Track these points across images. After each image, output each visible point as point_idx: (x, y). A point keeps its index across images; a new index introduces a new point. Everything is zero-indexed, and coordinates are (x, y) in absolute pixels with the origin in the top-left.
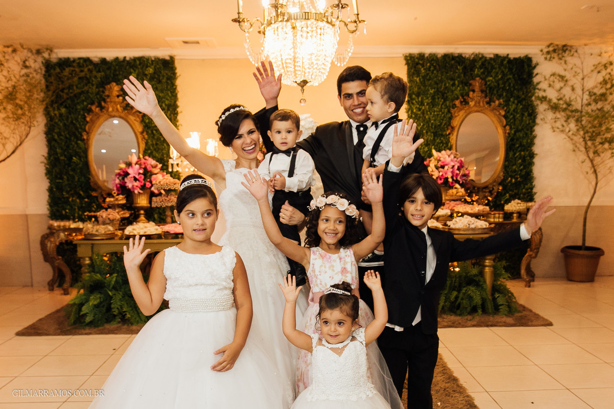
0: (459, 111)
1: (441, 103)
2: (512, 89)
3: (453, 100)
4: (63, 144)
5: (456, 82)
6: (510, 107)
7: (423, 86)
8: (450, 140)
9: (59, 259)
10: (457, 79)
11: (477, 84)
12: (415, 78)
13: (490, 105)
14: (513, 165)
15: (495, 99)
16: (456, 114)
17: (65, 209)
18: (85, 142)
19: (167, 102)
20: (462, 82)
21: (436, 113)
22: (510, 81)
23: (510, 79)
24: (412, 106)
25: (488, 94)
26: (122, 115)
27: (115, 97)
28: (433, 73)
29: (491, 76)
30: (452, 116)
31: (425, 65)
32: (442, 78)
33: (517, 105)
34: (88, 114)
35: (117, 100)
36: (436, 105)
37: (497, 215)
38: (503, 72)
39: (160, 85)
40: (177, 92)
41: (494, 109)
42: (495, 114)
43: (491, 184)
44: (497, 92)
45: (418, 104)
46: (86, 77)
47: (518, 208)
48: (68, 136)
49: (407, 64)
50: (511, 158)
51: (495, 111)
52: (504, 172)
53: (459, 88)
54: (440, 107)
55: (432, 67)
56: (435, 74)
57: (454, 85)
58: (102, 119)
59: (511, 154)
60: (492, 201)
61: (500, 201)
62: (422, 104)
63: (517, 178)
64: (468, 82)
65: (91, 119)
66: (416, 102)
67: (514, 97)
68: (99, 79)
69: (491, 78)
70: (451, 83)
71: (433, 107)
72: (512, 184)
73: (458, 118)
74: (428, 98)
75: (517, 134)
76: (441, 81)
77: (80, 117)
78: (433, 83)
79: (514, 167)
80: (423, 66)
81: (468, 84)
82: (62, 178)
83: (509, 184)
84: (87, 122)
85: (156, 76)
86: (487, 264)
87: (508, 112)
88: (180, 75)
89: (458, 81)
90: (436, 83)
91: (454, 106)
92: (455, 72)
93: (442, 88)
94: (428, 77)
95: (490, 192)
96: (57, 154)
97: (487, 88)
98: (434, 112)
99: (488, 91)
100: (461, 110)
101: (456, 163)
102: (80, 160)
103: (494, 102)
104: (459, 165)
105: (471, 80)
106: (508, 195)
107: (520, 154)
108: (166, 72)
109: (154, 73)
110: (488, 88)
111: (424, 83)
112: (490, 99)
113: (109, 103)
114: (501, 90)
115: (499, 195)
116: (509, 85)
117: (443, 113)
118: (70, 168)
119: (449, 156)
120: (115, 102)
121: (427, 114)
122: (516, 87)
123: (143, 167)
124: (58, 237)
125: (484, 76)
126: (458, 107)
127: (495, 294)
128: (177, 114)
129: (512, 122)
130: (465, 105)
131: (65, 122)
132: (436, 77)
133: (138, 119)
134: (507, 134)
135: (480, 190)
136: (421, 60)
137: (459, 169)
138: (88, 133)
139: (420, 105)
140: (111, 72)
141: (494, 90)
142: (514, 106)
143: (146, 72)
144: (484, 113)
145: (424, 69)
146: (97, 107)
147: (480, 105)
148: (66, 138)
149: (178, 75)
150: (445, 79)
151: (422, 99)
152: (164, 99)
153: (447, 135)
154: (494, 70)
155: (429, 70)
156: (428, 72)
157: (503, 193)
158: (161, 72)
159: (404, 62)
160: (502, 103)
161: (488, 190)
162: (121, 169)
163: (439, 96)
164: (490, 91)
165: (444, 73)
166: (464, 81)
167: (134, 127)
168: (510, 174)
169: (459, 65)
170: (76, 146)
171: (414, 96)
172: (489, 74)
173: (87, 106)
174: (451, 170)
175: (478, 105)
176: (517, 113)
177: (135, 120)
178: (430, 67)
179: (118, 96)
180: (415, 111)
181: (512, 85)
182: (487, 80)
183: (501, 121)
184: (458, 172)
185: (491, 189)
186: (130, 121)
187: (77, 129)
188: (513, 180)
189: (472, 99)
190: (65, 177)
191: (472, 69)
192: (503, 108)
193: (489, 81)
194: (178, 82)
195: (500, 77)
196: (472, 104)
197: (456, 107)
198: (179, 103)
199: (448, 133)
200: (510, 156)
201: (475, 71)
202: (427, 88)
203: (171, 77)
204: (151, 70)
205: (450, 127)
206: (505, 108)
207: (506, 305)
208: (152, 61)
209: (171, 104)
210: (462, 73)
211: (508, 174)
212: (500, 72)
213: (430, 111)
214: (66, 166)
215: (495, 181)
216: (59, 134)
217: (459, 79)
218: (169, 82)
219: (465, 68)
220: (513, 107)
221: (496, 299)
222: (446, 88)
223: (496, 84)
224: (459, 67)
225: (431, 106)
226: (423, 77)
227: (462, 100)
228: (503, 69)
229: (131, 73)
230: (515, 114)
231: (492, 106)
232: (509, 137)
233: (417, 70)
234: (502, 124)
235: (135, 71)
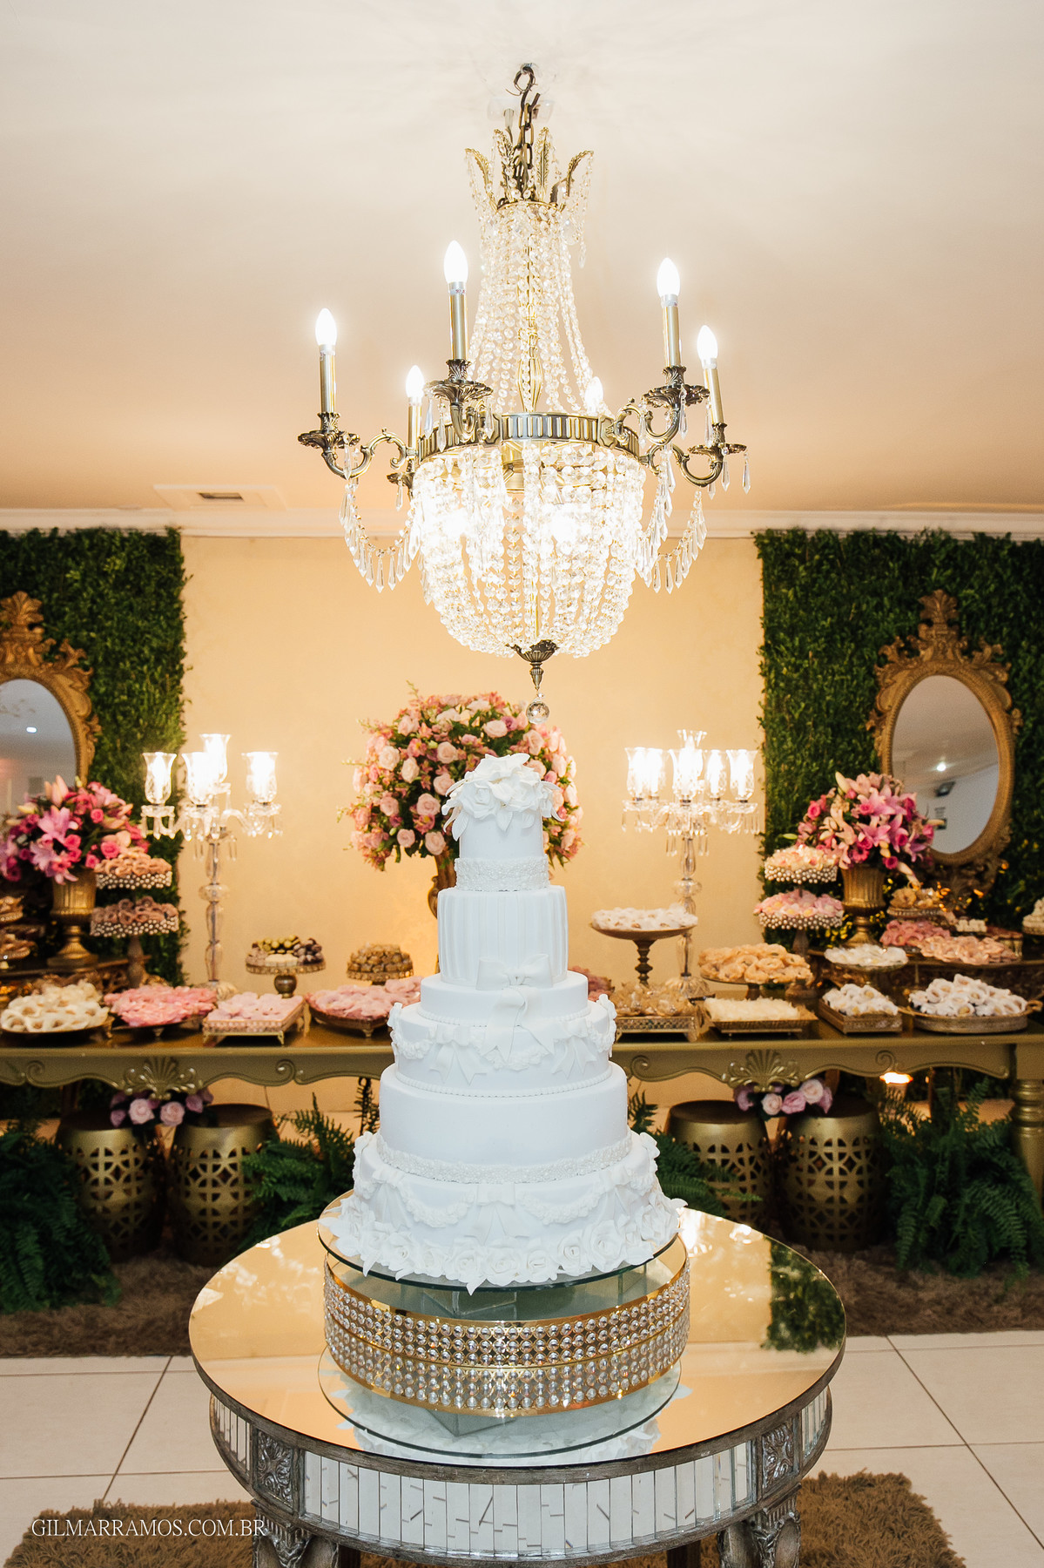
0: (894, 674)
1: (849, 652)
2: (1023, 618)
3: (877, 647)
5: (886, 601)
6: (1020, 661)
7: (804, 610)
8: (876, 745)
10: (886, 594)
11: (938, 606)
12: (784, 591)
13: (971, 657)
14: (1033, 808)
15: (982, 641)
16: (887, 680)
19: (155, 644)
20: (899, 601)
21: (837, 678)
22: (1018, 598)
23: (1017, 593)
24: (778, 660)
25: (965, 631)
26: (40, 673)
27: (22, 626)
28: (827, 577)
29: (971, 587)
30: (877, 683)
31: (807, 558)
32: (849, 592)
33: (1037, 656)
35: (28, 635)
36: (837, 657)
38: (998, 575)
39: (139, 600)
40: (182, 616)
41: (980, 667)
42: (984, 680)
43: (980, 856)
44: (987, 625)
45: (793, 655)
49: (763, 555)
50: (1028, 789)
51: (982, 672)
52: (1011, 826)
53: (892, 615)
54: (846, 662)
55: (825, 562)
56: (833, 580)
57: (879, 607)
59: (1027, 779)
60: (984, 900)
61: (1004, 898)
62: (802, 653)
64: (915, 602)
66: (787, 649)
67: (1029, 638)
69: (971, 592)
70: (874, 602)
71: (830, 662)
72: (1032, 856)
73: (892, 690)
74: (816, 640)
75: (1040, 729)
76: (849, 598)
78: (827, 602)
79: (1035, 812)
80: (803, 561)
81: (915, 606)
83: (1025, 856)
85: (131, 577)
86: (1027, 1118)
87: (1017, 675)
88: (192, 576)
89: (891, 598)
90: (835, 602)
91: (883, 660)
92: (881, 577)
93: (852, 616)
94: (815, 589)
95: (980, 876)
97: (961, 615)
98: (833, 674)
99: (964, 623)
100: (900, 669)
101: (898, 807)
103: (981, 650)
104: (905, 812)
105: (921, 596)
106: (1022, 882)
108: (158, 567)
109: (127, 569)
110: (965, 617)
111: (807, 602)
112: (970, 642)
113: (8, 644)
114: (996, 620)
115: (1002, 883)
116: (1016, 607)
117: (854, 677)
119: (879, 790)
120: (23, 643)
121: (816, 680)
122: (1034, 614)
123: (81, 812)
125: (954, 586)
126: (892, 663)
128: (180, 672)
129: (1027, 701)
130: (908, 656)
132: (834, 588)
133: (79, 684)
134: (1015, 731)
135: (954, 871)
136: (799, 547)
137: (905, 824)
139: (797, 658)
140: (16, 566)
141: (978, 620)
142: (1030, 659)
143: (106, 568)
144: (956, 677)
145: (806, 569)
147: (945, 657)
149: (187, 574)
150: (858, 593)
151: (801, 641)
152: (147, 636)
153: (865, 733)
154: (977, 572)
155: (819, 572)
156: (814, 575)
157: (1010, 877)
158: (143, 569)
159: (756, 551)
160: (1001, 652)
161: (973, 872)
162: (22, 817)
163: (844, 635)
164: (968, 626)
166: (906, 597)
167: (68, 704)
168: (1026, 829)
169: (891, 559)
171: (779, 634)
172: (965, 582)
174: (888, 827)
175: (941, 657)
177: (71, 686)
178: (820, 563)
179: (31, 626)
180: (784, 671)
181: (1022, 607)
182: (961, 595)
183: (999, 698)
184: (904, 832)
185: (982, 869)
186: (57, 689)
188: (1035, 846)
189: (928, 643)
191: (924, 570)
192: (1003, 664)
193: (966, 598)
194: (187, 594)
195: (992, 587)
196: (926, 654)
197: (887, 662)
198: (186, 646)
199: (868, 728)
200: (1025, 786)
201: (930, 575)
202: (814, 614)
203: (170, 580)
204: (118, 562)
205: (872, 713)
206: (1009, 665)
208: (123, 540)
209: (165, 648)
210: (898, 578)
211: (1021, 829)
212: (991, 577)
213: (821, 673)
215: (990, 849)
217: (891, 594)
218: (163, 592)
219: (906, 566)
220: (1026, 662)
222: (860, 614)
223: (983, 606)
224: (890, 564)
225: (826, 660)
226: (803, 588)
227: (902, 645)
228: (1000, 570)
229: (67, 569)
230: (1034, 680)
231: (974, 661)
232: (1020, 737)
233: (787, 571)
234: (1003, 704)
235: (78, 564)
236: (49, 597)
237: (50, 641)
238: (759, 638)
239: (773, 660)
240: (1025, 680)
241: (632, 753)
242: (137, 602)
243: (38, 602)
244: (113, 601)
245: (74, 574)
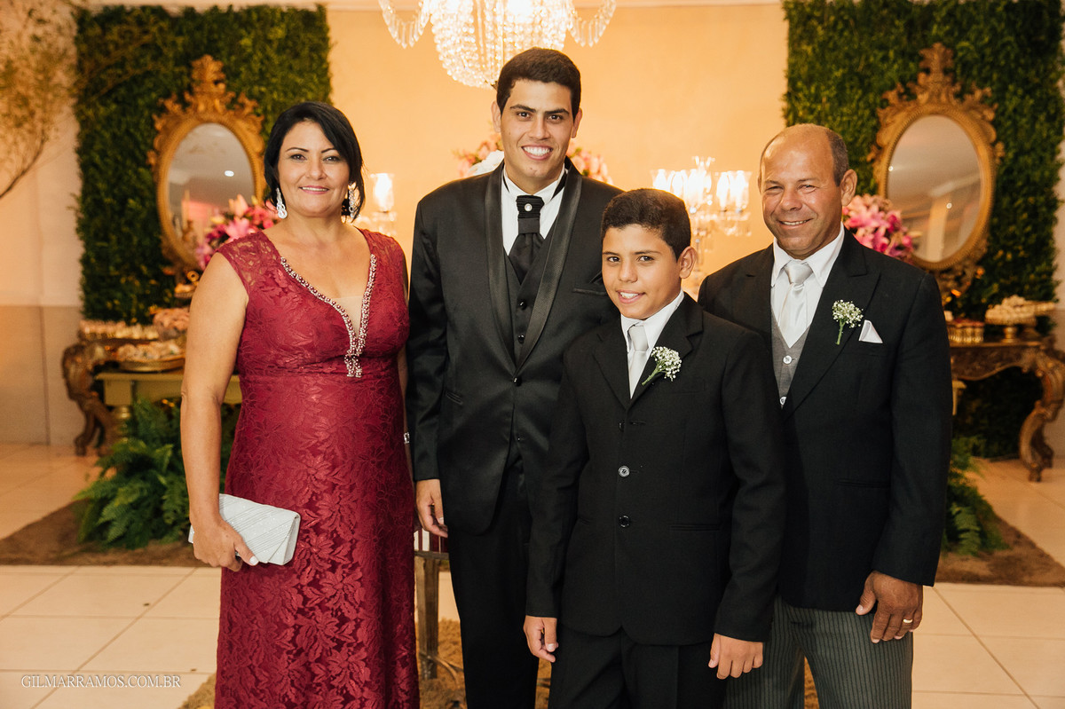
0: (895, 114)
1: (857, 97)
2: (1013, 65)
3: (881, 91)
4: (110, 173)
5: (891, 54)
6: (1007, 103)
7: (821, 63)
8: (875, 173)
9: (92, 397)
10: (892, 48)
11: (936, 57)
12: (805, 47)
13: (963, 100)
14: (1010, 224)
15: (974, 86)
16: (888, 120)
17: (111, 299)
18: (153, 170)
20: (902, 54)
21: (845, 119)
22: (1009, 48)
23: (1009, 43)
24: (797, 104)
25: (958, 78)
26: (225, 119)
27: (209, 83)
28: (841, 35)
29: (968, 39)
30: (879, 123)
31: (825, 19)
32: (860, 47)
33: (1023, 97)
34: (159, 116)
35: (213, 89)
36: (846, 102)
37: (969, 330)
38: (993, 29)
39: (297, 61)
40: (329, 74)
41: (972, 108)
42: (973, 118)
43: (960, 263)
44: (980, 72)
45: (809, 100)
46: (156, 45)
47: (1015, 316)
48: (119, 158)
49: (789, 17)
50: (1006, 210)
51: (973, 112)
52: (988, 240)
53: (896, 66)
54: (854, 105)
55: (840, 22)
56: (846, 37)
57: (885, 59)
58: (184, 127)
59: (1006, 201)
60: (960, 298)
61: (979, 299)
62: (817, 99)
63: (1018, 251)
64: (916, 54)
65: (165, 127)
66: (805, 96)
67: (1017, 82)
68: (180, 49)
69: (965, 44)
70: (880, 55)
71: (840, 104)
72: (1006, 264)
73: (891, 128)
74: (828, 87)
75: (1022, 159)
76: (859, 52)
77: (143, 121)
78: (841, 56)
79: (1012, 228)
80: (821, 21)
81: (916, 58)
82: (106, 239)
83: (1000, 264)
84: (158, 132)
85: (290, 43)
87: (1003, 114)
88: (337, 43)
89: (895, 52)
90: (848, 57)
91: (885, 103)
92: (888, 33)
93: (861, 68)
94: (831, 45)
95: (958, 280)
96: (98, 192)
97: (956, 64)
98: (842, 115)
99: (958, 71)
100: (899, 111)
101: (882, 222)
102: (143, 204)
103: (972, 93)
104: (888, 225)
105: (922, 48)
106: (996, 286)
107: (1025, 202)
108: (310, 35)
109: (287, 37)
110: (959, 66)
111: (823, 56)
112: (963, 87)
113: (199, 97)
114: (988, 67)
115: (977, 286)
116: (1007, 56)
117: (861, 117)
118: (123, 221)
119: (868, 208)
120: (211, 95)
121: (827, 120)
122: (1022, 61)
123: (257, 222)
124: (92, 353)
125: (952, 39)
126: (893, 105)
127: (951, 506)
129: (1010, 135)
130: (908, 100)
131: (116, 130)
132: (848, 44)
133: (254, 128)
134: (998, 161)
136: (818, 10)
137: (888, 234)
138: (158, 153)
139: (812, 103)
140: (202, 34)
141: (971, 68)
142: (1015, 101)
143: (271, 36)
144: (948, 116)
145: (823, 28)
146: (176, 102)
147: (940, 100)
148: (116, 161)
149: (332, 41)
150: (867, 48)
151: (818, 88)
152: (304, 90)
153: (867, 163)
154: (974, 27)
155: (834, 30)
156: (831, 34)
157: (986, 281)
158: (298, 36)
159: (783, 14)
160: (990, 95)
161: (953, 276)
162: (214, 226)
163: (853, 83)
164: (962, 73)
165: (866, 36)
166: (909, 50)
167: (246, 143)
168: (1002, 242)
169: (899, 17)
170: (134, 177)
171: (800, 84)
172: (963, 34)
173: (156, 101)
174: (871, 237)
175: (935, 99)
176: (1023, 115)
177: (248, 129)
178: (836, 23)
179: (216, 83)
180: (801, 113)
181: (1012, 56)
182: (958, 46)
183: (985, 134)
184: (885, 241)
185: (960, 274)
186: (239, 132)
187: (137, 144)
188: (1009, 256)
189: (925, 89)
190: (114, 238)
191: (926, 26)
192: (991, 105)
193: (962, 49)
194: (335, 57)
195: (987, 40)
196: (923, 98)
197: (888, 105)
199: (869, 159)
200: (1004, 206)
201: (931, 30)
202: (828, 66)
203: (319, 45)
204: (280, 31)
205: (874, 148)
206: (996, 106)
207: (976, 531)
208: (283, 14)
210: (903, 34)
211: (997, 242)
212: (986, 30)
213: (832, 115)
214: (116, 217)
215: (968, 257)
216: (103, 154)
217: (896, 48)
218: (315, 55)
219: (910, 25)
220: (1011, 105)
221: (954, 517)
222: (869, 66)
223: (976, 56)
224: (897, 22)
225: (836, 104)
226: (823, 45)
227: (902, 90)
228: (996, 24)
229: (241, 37)
230: (1018, 118)
231: (966, 103)
232: (1002, 166)
233: (808, 31)
234: (989, 139)
235: (249, 33)
236: (229, 60)
237: (231, 94)
238: (783, 87)
239: (793, 105)
240: (1010, 118)
241: (656, 174)
242: (296, 64)
243: (220, 64)
244: (277, 63)
245: (246, 42)
